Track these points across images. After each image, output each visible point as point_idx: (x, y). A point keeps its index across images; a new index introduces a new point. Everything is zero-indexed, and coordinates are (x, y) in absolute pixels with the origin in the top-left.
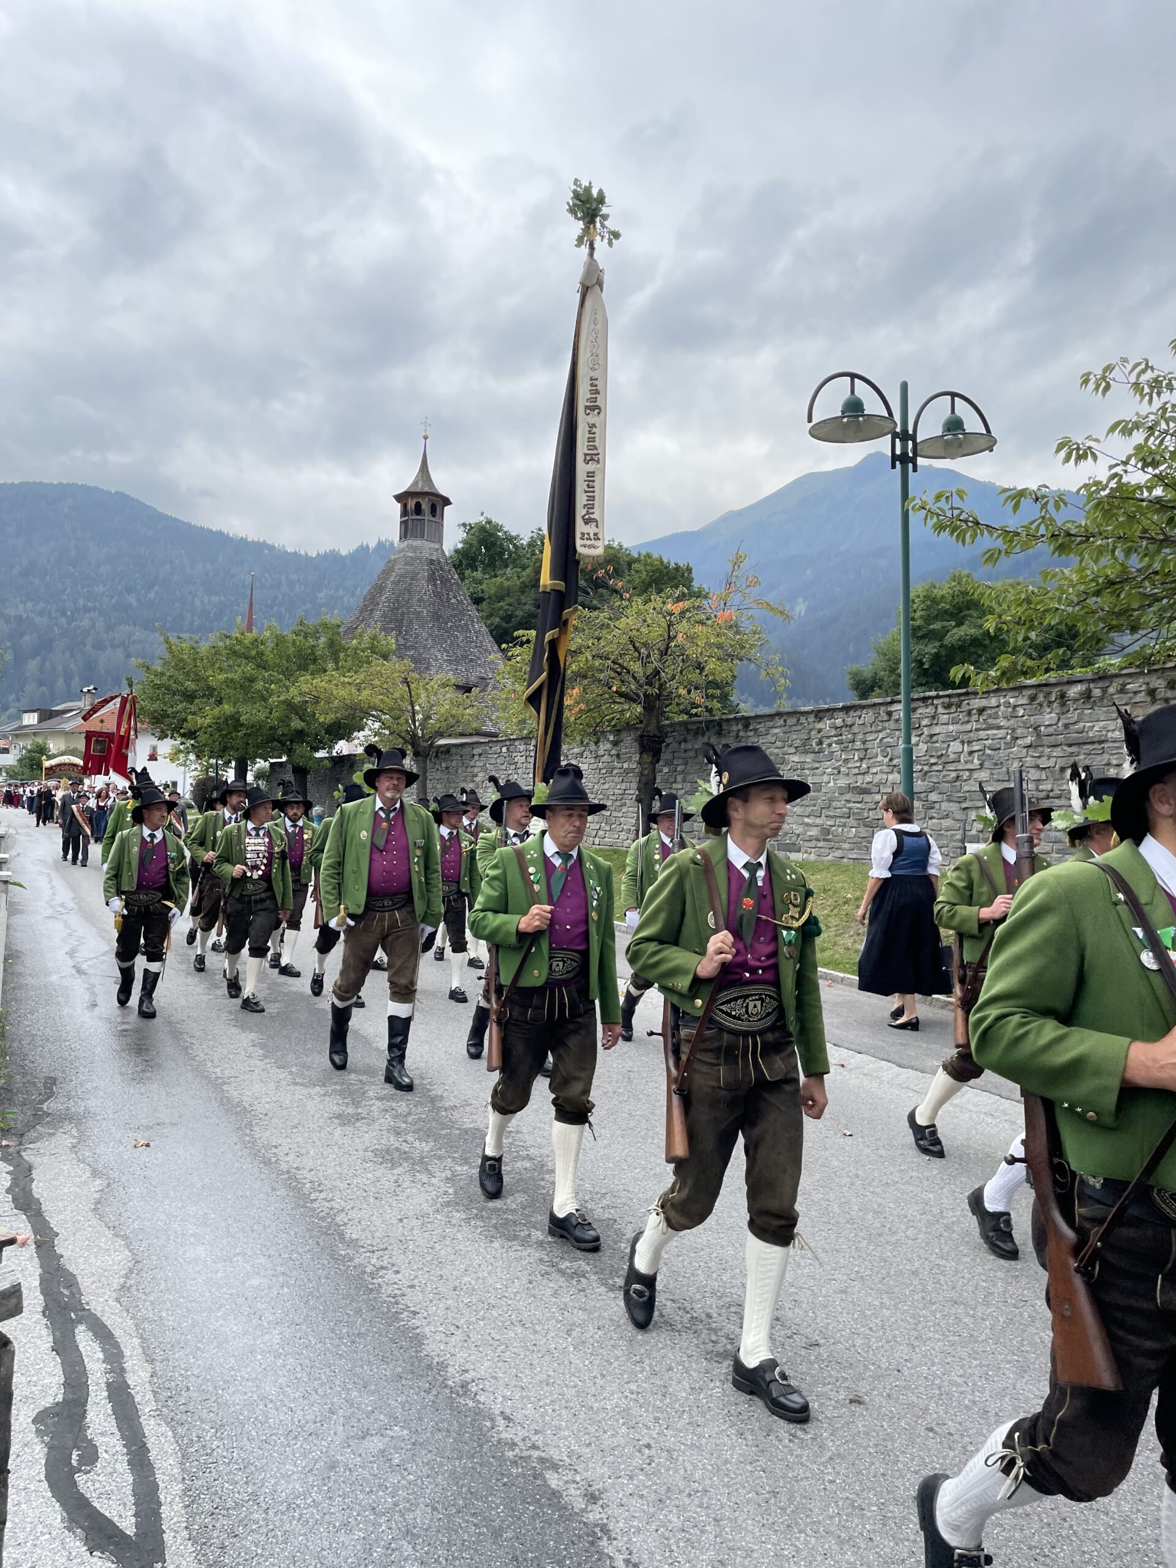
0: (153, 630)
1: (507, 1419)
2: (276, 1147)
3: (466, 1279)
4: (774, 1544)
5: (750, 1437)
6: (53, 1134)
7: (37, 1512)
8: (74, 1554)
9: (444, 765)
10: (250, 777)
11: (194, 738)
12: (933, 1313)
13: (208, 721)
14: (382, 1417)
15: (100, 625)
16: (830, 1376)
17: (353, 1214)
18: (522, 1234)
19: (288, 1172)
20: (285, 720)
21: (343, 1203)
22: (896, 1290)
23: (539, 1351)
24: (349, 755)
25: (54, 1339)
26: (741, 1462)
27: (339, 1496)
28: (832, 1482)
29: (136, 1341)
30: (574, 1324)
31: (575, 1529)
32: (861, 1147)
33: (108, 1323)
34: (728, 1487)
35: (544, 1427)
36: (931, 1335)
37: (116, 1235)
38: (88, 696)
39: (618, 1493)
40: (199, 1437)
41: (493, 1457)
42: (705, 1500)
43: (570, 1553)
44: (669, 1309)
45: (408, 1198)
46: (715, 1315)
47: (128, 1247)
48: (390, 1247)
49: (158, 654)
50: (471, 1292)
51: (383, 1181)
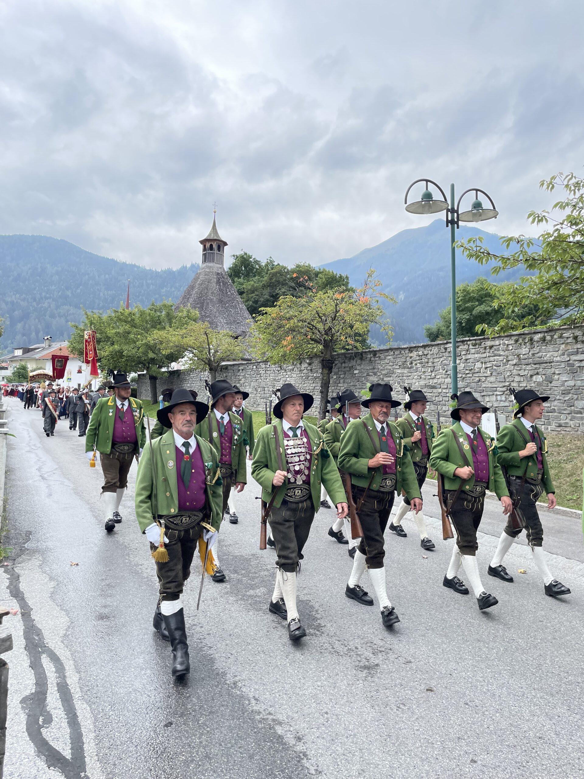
0: (80, 308)
1: (256, 700)
3: (236, 630)
4: (389, 761)
5: (377, 708)
6: (30, 559)
7: (22, 748)
8: (40, 768)
9: (224, 375)
11: (100, 362)
12: (468, 646)
13: (107, 353)
15: (53, 306)
16: (417, 677)
19: (147, 578)
20: (145, 353)
22: (449, 634)
23: (272, 666)
24: (177, 370)
25: (31, 661)
26: (373, 721)
27: (173, 739)
28: (418, 730)
29: (72, 662)
30: (289, 652)
31: (290, 754)
32: (432, 564)
33: (57, 654)
34: (366, 733)
35: (274, 703)
36: (467, 657)
37: (62, 609)
38: (47, 341)
39: (312, 736)
40: (103, 710)
41: (250, 719)
42: (355, 739)
43: (287, 766)
44: (337, 645)
45: (207, 590)
46: (360, 648)
47: (67, 615)
48: (198, 615)
49: (82, 320)
50: (238, 637)
51: (195, 582)
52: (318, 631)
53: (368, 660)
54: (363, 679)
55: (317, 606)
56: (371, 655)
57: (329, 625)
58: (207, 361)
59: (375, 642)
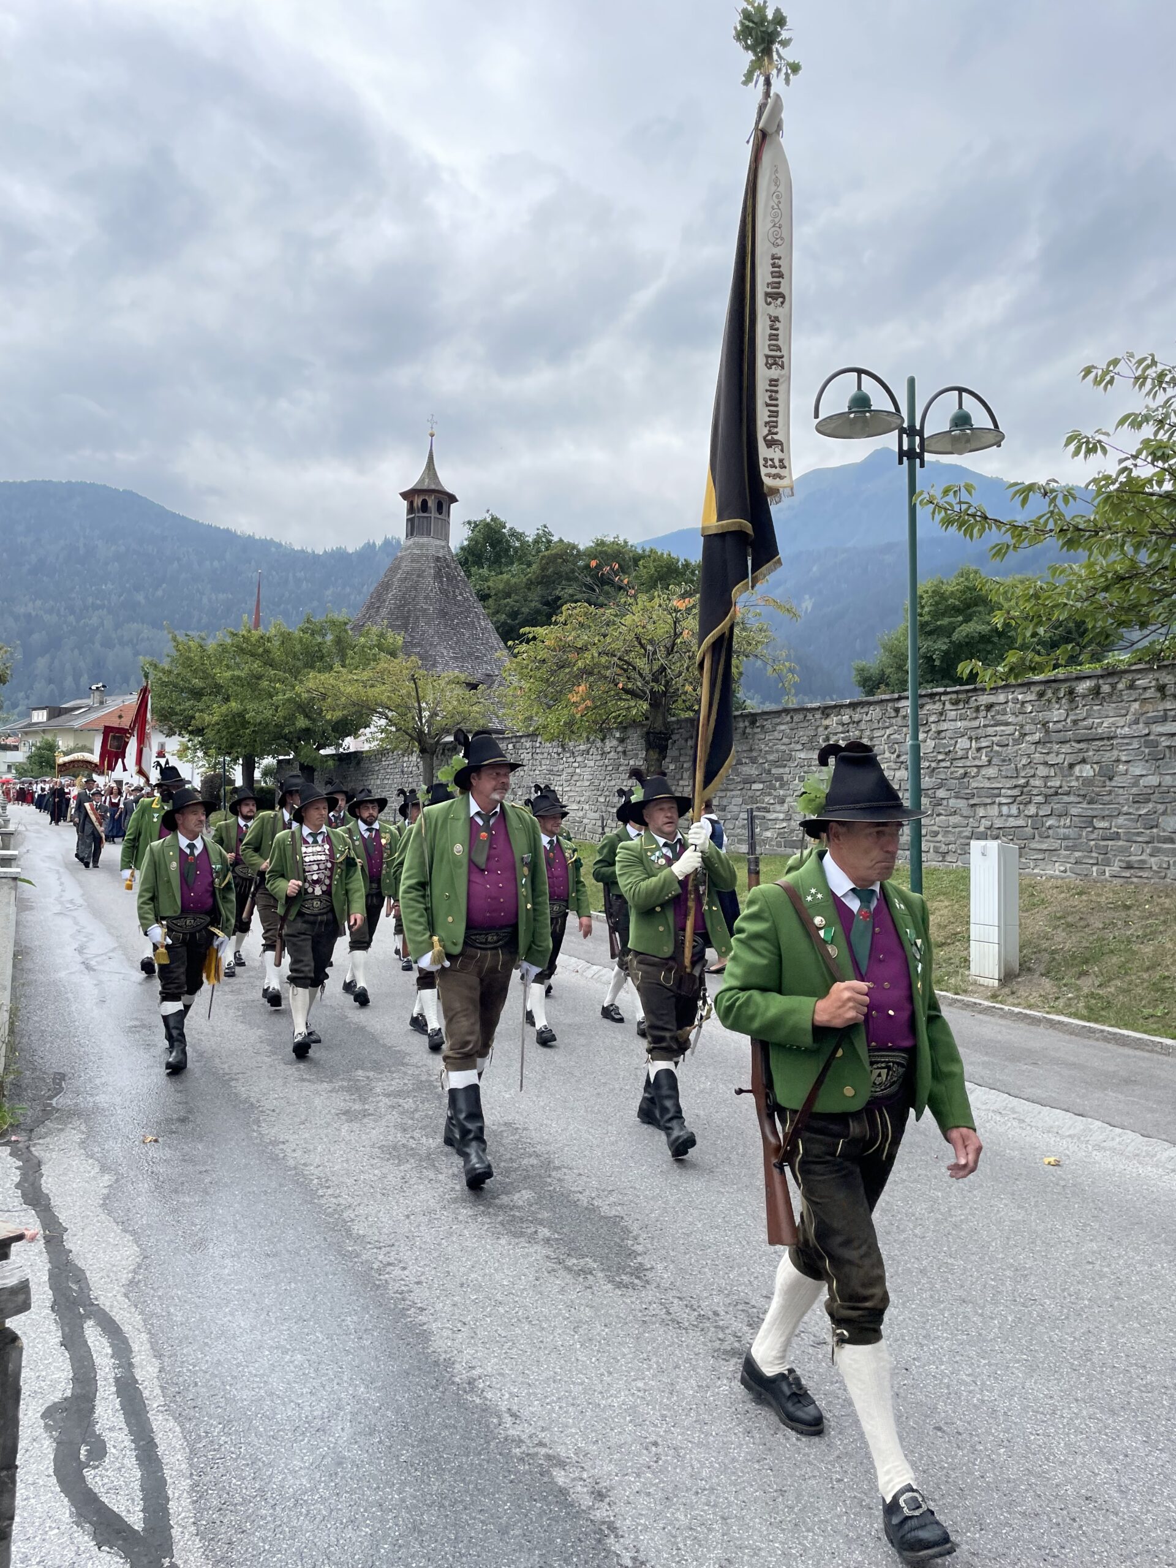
0: (162, 628)
1: (514, 1415)
2: (283, 1143)
3: (473, 1276)
4: (781, 1543)
6: (62, 1130)
7: (46, 1507)
8: (82, 1549)
10: (257, 774)
11: (202, 735)
12: (942, 1312)
13: (215, 718)
14: (389, 1413)
15: (108, 623)
17: (361, 1210)
18: (529, 1231)
19: (295, 1168)
20: (291, 718)
21: (350, 1199)
23: (545, 1348)
24: (355, 753)
25: (63, 1334)
26: (748, 1461)
27: (347, 1492)
28: (839, 1481)
29: (144, 1337)
30: (581, 1321)
31: (582, 1526)
33: (117, 1319)
34: (736, 1485)
35: (551, 1424)
36: (939, 1333)
37: (125, 1231)
38: (97, 694)
39: (625, 1490)
40: (207, 1433)
41: (500, 1454)
42: (713, 1498)
43: (577, 1551)
44: (676, 1307)
45: (414, 1194)
46: (723, 1313)
47: (137, 1242)
48: (397, 1244)
49: (165, 651)
50: (478, 1288)
51: (390, 1177)
52: (638, 1278)
53: (739, 1339)
54: (729, 1375)
55: (635, 1228)
56: (745, 1328)
57: (660, 1267)
58: (415, 735)
59: (753, 1302)
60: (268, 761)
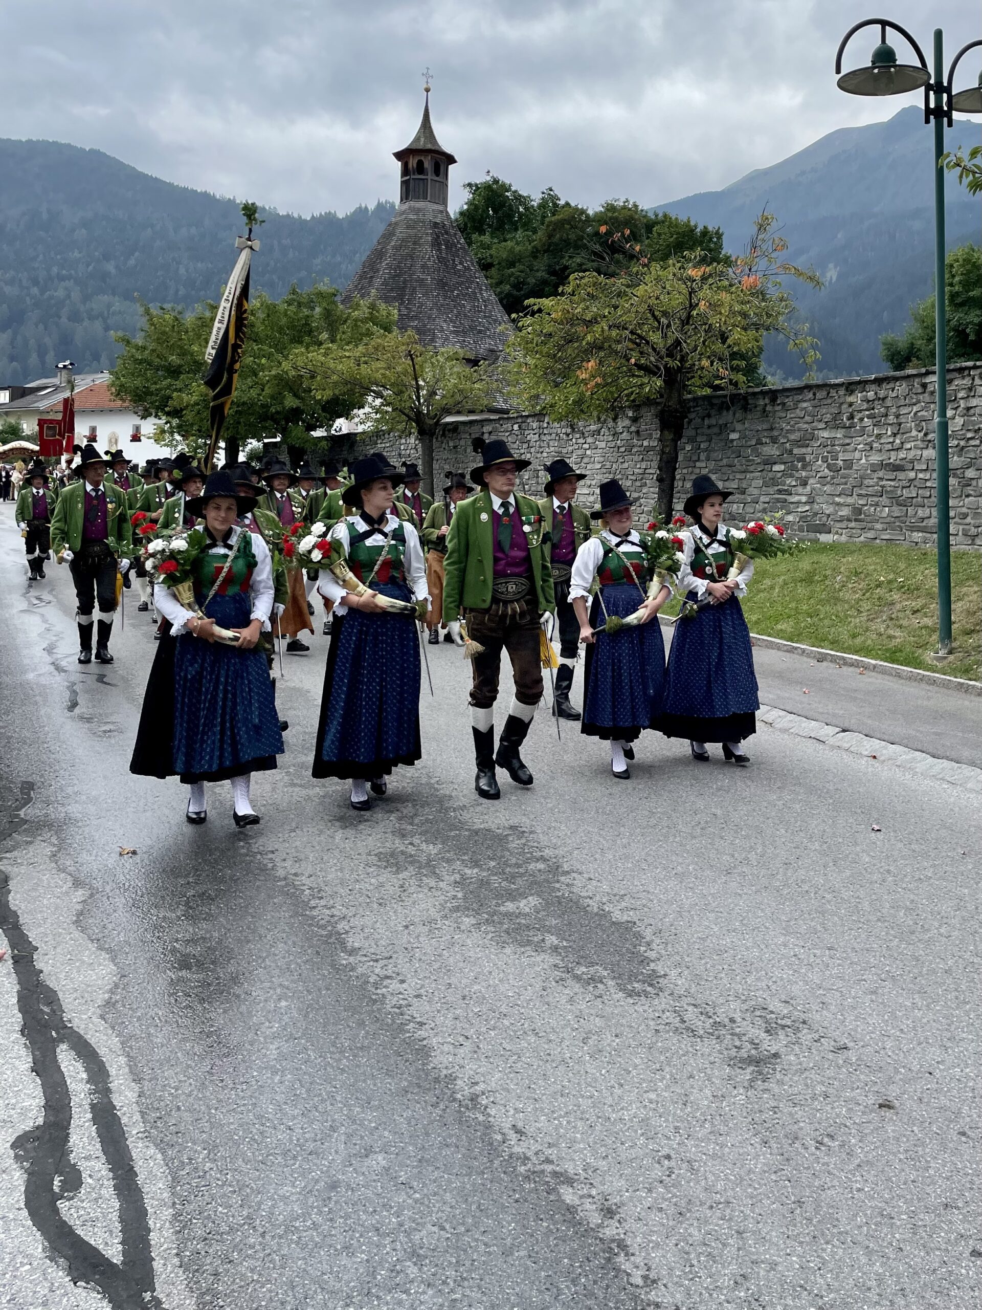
0: (133, 300)
1: (518, 1132)
2: (273, 852)
3: (476, 987)
4: (799, 1256)
5: (775, 1145)
6: (31, 843)
7: (16, 1241)
8: (56, 1285)
9: (451, 444)
11: (180, 417)
12: (967, 1013)
13: (195, 398)
14: (386, 1134)
15: (76, 295)
16: (859, 1080)
17: (355, 922)
18: (536, 939)
19: (285, 879)
20: (277, 397)
21: (344, 910)
22: (929, 989)
23: (553, 1061)
24: (348, 434)
25: (34, 1059)
26: (765, 1172)
27: (341, 1217)
28: (859, 1190)
29: (123, 1060)
30: (590, 1032)
31: (591, 1245)
32: (893, 841)
33: (92, 1042)
34: (752, 1198)
35: (558, 1140)
36: (964, 1035)
37: (100, 948)
38: (64, 372)
39: (636, 1207)
40: (190, 1159)
41: (505, 1173)
42: (728, 1211)
43: (585, 1271)
44: (691, 1014)
45: (414, 903)
46: (739, 1020)
47: (113, 961)
48: (395, 956)
49: (138, 326)
50: (482, 1000)
51: (388, 886)
52: (651, 985)
53: (756, 1046)
54: (746, 1084)
55: (648, 934)
56: (764, 1035)
57: (673, 973)
58: (412, 415)
59: (771, 1008)
60: (253, 444)
